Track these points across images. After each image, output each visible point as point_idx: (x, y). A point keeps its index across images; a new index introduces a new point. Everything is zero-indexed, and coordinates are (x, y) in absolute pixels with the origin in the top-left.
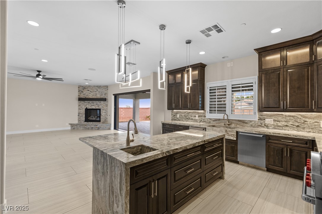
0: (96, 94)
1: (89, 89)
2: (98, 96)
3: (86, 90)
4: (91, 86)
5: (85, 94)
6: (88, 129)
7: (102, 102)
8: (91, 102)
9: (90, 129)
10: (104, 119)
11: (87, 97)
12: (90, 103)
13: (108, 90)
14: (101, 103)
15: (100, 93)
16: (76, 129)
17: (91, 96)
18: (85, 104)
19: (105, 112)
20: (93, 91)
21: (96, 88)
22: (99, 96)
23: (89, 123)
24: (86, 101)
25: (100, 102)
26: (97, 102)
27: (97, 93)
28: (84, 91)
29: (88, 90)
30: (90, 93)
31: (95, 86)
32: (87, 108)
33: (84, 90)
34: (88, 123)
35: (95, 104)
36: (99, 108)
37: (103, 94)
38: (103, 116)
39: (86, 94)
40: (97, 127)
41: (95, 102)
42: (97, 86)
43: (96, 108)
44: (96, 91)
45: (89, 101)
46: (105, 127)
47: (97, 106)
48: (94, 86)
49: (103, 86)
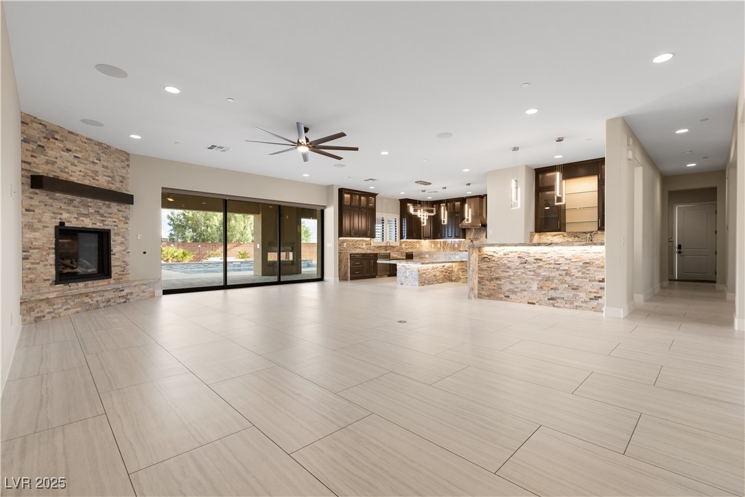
0: (96, 172)
1: (69, 146)
2: (102, 182)
3: (58, 144)
4: (77, 135)
5: (54, 163)
6: (97, 307)
7: (115, 207)
8: (78, 199)
9: (102, 305)
10: (121, 266)
11: (63, 176)
12: (76, 203)
13: (128, 166)
14: (110, 211)
15: (109, 172)
16: (48, 317)
17: (76, 175)
18: (57, 204)
19: (122, 243)
20: (86, 159)
21: (96, 148)
22: (106, 184)
23: (73, 285)
24: (58, 195)
25: (109, 206)
26: (100, 203)
27: (98, 168)
28: (52, 150)
29: (69, 150)
30: (73, 164)
31: (90, 140)
32: (62, 224)
33: (51, 145)
34: (67, 287)
35: (91, 210)
36: (106, 228)
37: (118, 179)
38: (117, 256)
39: (60, 163)
40: (123, 293)
41: (95, 204)
42: (100, 144)
43: (94, 226)
44: (97, 161)
45: (70, 197)
46: (143, 292)
47: (98, 217)
48: (87, 139)
49: (116, 149)
